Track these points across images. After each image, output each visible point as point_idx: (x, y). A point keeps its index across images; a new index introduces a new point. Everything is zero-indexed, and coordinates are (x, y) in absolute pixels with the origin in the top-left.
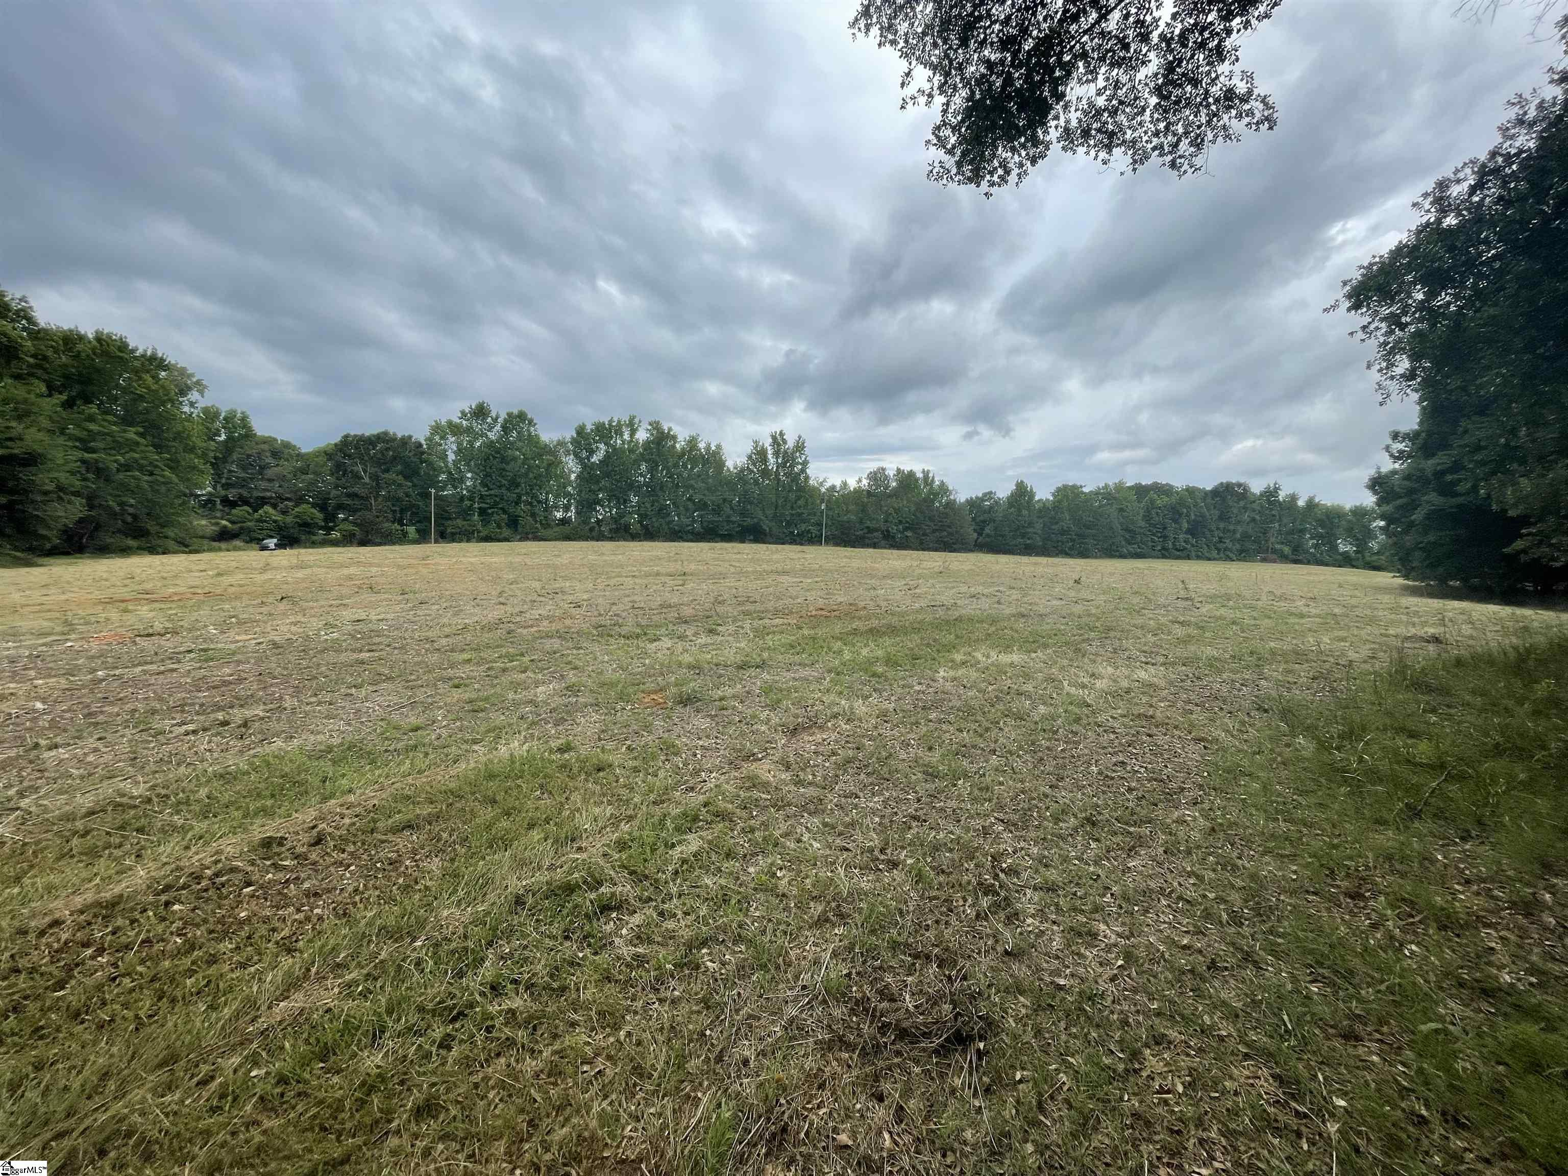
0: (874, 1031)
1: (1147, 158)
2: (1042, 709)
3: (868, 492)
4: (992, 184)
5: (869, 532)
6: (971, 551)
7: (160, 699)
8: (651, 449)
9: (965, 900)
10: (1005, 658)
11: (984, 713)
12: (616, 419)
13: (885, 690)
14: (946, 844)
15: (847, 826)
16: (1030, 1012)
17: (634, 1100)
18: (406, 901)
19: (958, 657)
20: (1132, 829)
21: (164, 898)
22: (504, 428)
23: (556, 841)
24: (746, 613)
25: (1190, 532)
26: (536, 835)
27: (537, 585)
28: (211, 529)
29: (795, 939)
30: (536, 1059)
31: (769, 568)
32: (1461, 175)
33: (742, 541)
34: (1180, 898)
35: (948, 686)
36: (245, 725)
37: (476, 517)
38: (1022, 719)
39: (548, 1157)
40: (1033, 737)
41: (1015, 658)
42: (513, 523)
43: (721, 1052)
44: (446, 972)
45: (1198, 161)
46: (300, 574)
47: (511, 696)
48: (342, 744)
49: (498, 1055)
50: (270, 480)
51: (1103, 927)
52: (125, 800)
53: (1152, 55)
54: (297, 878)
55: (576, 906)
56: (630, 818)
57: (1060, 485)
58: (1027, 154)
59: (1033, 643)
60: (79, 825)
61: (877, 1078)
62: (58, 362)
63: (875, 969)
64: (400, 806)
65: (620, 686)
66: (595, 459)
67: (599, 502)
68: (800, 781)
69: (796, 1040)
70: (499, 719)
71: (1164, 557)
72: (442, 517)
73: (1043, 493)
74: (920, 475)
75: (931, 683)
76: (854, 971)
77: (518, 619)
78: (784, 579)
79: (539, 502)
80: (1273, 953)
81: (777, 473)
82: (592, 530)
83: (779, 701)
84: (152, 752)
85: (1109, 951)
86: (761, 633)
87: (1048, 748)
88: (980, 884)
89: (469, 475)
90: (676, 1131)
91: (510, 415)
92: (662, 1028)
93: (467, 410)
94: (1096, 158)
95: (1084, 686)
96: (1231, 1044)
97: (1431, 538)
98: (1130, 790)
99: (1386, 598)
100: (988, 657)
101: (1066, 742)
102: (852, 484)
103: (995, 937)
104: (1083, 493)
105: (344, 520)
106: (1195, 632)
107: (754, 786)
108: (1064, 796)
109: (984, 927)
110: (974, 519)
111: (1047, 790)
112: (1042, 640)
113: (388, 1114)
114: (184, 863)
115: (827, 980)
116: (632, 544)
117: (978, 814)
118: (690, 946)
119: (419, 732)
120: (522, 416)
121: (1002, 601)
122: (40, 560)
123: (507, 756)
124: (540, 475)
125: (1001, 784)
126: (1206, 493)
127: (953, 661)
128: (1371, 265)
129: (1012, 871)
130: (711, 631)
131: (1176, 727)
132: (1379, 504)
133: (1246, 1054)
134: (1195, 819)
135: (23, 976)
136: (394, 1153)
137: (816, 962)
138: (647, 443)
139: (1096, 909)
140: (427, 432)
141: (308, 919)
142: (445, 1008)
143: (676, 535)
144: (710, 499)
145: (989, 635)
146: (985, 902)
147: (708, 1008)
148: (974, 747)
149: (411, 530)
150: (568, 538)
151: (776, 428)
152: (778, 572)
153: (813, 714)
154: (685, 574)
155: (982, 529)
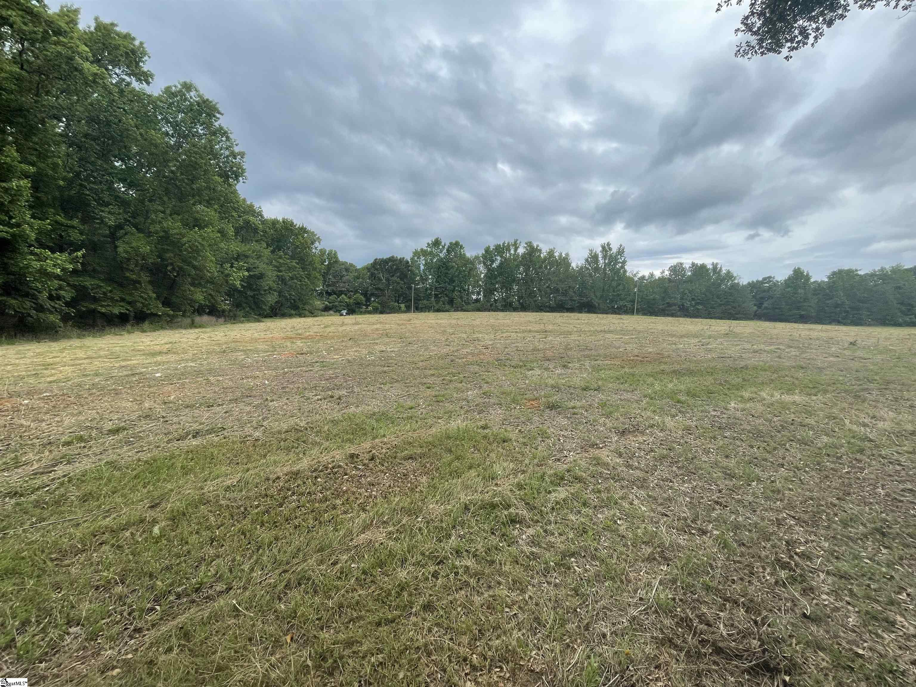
0: (695, 642)
2: (825, 439)
3: (669, 279)
4: (792, 49)
5: (668, 306)
6: (751, 319)
7: (308, 384)
8: (526, 258)
9: (764, 569)
10: (787, 398)
11: (772, 436)
12: (506, 242)
13: (688, 412)
14: (745, 526)
15: (665, 500)
16: (830, 666)
17: (536, 637)
18: (413, 497)
19: (746, 394)
21: (314, 474)
22: (448, 251)
23: (484, 478)
24: (588, 356)
26: (473, 473)
27: (464, 336)
28: (322, 306)
29: (632, 566)
30: (480, 596)
31: (599, 329)
33: (580, 312)
35: (739, 414)
36: (339, 398)
37: (433, 299)
38: (806, 444)
39: (490, 653)
40: (818, 459)
41: (797, 398)
42: (451, 302)
43: (588, 624)
44: (433, 538)
46: (356, 327)
47: (455, 395)
48: (379, 412)
49: (461, 589)
50: (344, 283)
51: (899, 618)
52: (298, 427)
54: (365, 475)
55: (497, 517)
56: (524, 472)
57: (836, 270)
58: (824, 20)
59: (813, 388)
60: (283, 436)
61: (700, 675)
62: (270, 233)
63: (693, 600)
64: (407, 447)
65: (512, 395)
66: (494, 265)
67: (496, 290)
68: (629, 465)
69: (638, 632)
70: (449, 407)
72: (418, 299)
74: (710, 267)
75: (725, 411)
76: (677, 597)
77: (456, 354)
78: (608, 336)
79: (465, 290)
81: (605, 269)
82: (492, 305)
83: (611, 413)
84: (306, 407)
86: (597, 369)
87: (833, 469)
88: (777, 560)
89: (430, 277)
90: (563, 664)
91: (451, 243)
92: (550, 600)
93: (430, 242)
95: (865, 425)
100: (772, 396)
101: (850, 467)
102: (657, 274)
103: (793, 601)
104: (858, 275)
105: (374, 301)
107: (599, 464)
108: (852, 508)
109: (782, 592)
110: (754, 296)
111: (835, 501)
112: (822, 387)
113: (411, 604)
114: (320, 459)
115: (657, 598)
116: (514, 314)
117: (771, 509)
118: (564, 554)
119: (413, 410)
120: (457, 244)
121: (782, 356)
122: (264, 320)
123: (456, 427)
124: (465, 276)
125: (790, 489)
127: (742, 397)
129: (805, 556)
130: (564, 366)
135: (269, 498)
136: (415, 625)
137: (649, 585)
138: (524, 255)
139: (892, 603)
140: (411, 255)
141: (371, 496)
142: (434, 556)
143: (541, 308)
144: (561, 286)
145: (772, 380)
146: (783, 574)
147: (578, 595)
148: (765, 460)
149: (403, 306)
150: (479, 310)
151: (605, 241)
152: (605, 331)
153: (635, 423)
154: (546, 331)
155: (762, 304)
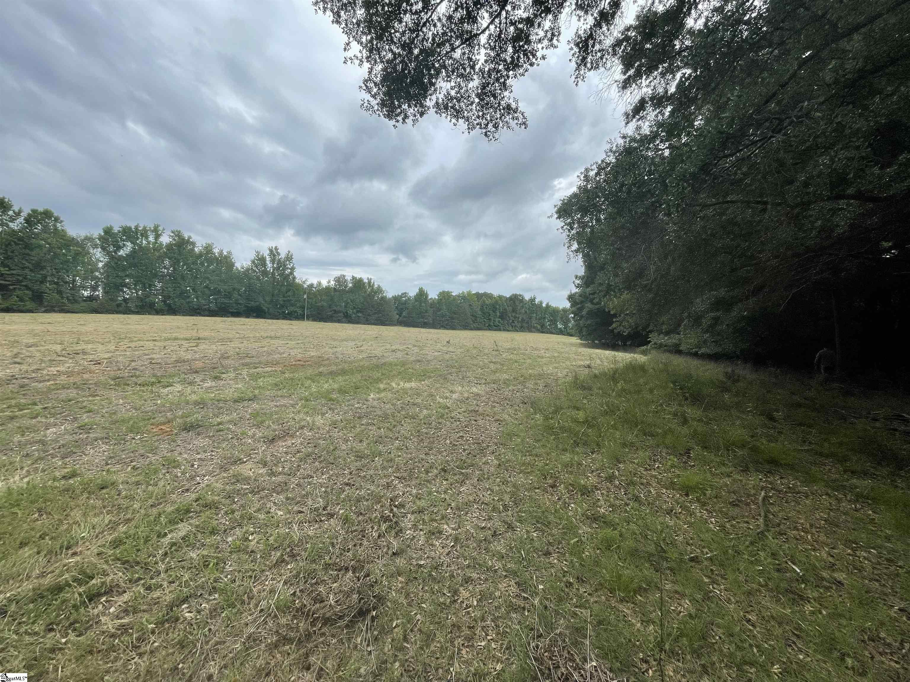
0: (307, 625)
1: (474, 128)
2: (425, 412)
3: (335, 289)
4: (398, 121)
5: (335, 313)
6: (396, 325)
8: (172, 249)
9: (373, 529)
10: (408, 385)
11: (394, 417)
12: (141, 226)
13: (337, 409)
14: (364, 497)
15: (303, 497)
16: (404, 584)
19: (382, 386)
20: (463, 471)
22: (28, 221)
23: (50, 552)
24: (245, 365)
25: (500, 317)
26: (27, 551)
27: (58, 348)
29: (258, 579)
31: (265, 335)
32: (593, 168)
33: (248, 317)
34: (483, 503)
35: (375, 403)
38: (414, 418)
40: (419, 428)
41: (413, 384)
42: (38, 298)
43: (190, 676)
45: (497, 136)
47: (17, 438)
51: (445, 526)
53: (475, 77)
55: (63, 602)
56: (129, 520)
57: (441, 291)
58: (418, 110)
59: (423, 376)
61: (307, 655)
63: (312, 585)
65: (132, 422)
66: (121, 253)
67: (125, 285)
68: (273, 473)
69: (252, 648)
71: (490, 330)
73: (433, 295)
74: (366, 281)
75: (366, 402)
76: (298, 590)
77: (34, 375)
78: (276, 342)
79: (66, 282)
80: (520, 521)
81: (273, 274)
82: (119, 305)
83: (262, 422)
85: (448, 539)
86: (254, 377)
87: (426, 433)
88: (382, 517)
91: (34, 211)
92: (139, 676)
94: (451, 121)
95: (447, 398)
96: (499, 572)
97: (589, 322)
98: (464, 450)
99: (574, 349)
100: (399, 385)
101: (435, 429)
102: (324, 283)
103: (388, 546)
104: (452, 295)
106: (499, 366)
107: (238, 481)
108: (431, 458)
109: (382, 542)
110: (397, 308)
111: (423, 456)
112: (428, 374)
115: (278, 601)
116: (156, 317)
117: (385, 476)
118: (171, 607)
120: (47, 214)
121: (409, 353)
123: (4, 489)
124: (67, 261)
125: (399, 456)
126: (507, 298)
127: (379, 388)
128: (564, 199)
129: (402, 506)
130: (216, 378)
131: (488, 415)
132: (571, 306)
133: (506, 576)
134: (492, 460)
137: (272, 591)
138: (169, 246)
139: (443, 518)
143: (194, 311)
144: (223, 287)
145: (400, 372)
146: (384, 527)
147: (182, 647)
148: (386, 437)
151: (273, 244)
152: (271, 338)
153: (287, 428)
154: (199, 339)
155: (401, 313)
